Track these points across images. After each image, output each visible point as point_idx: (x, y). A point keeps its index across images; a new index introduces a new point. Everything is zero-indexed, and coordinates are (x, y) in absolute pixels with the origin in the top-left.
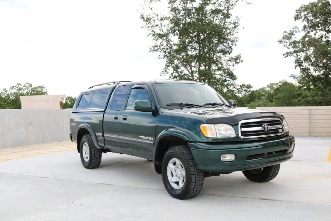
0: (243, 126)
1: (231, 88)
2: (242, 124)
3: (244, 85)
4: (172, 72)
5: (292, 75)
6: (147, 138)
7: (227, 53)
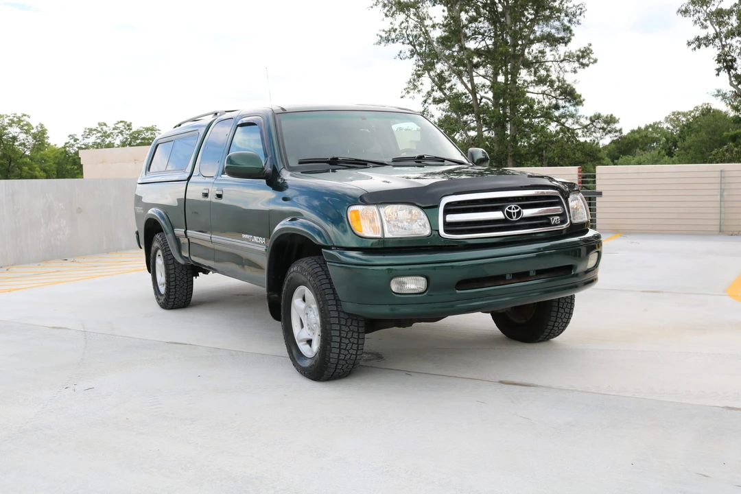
0: (451, 209)
1: (569, 123)
2: (448, 204)
3: (598, 117)
4: (430, 89)
5: (719, 91)
6: (256, 238)
7: (560, 42)
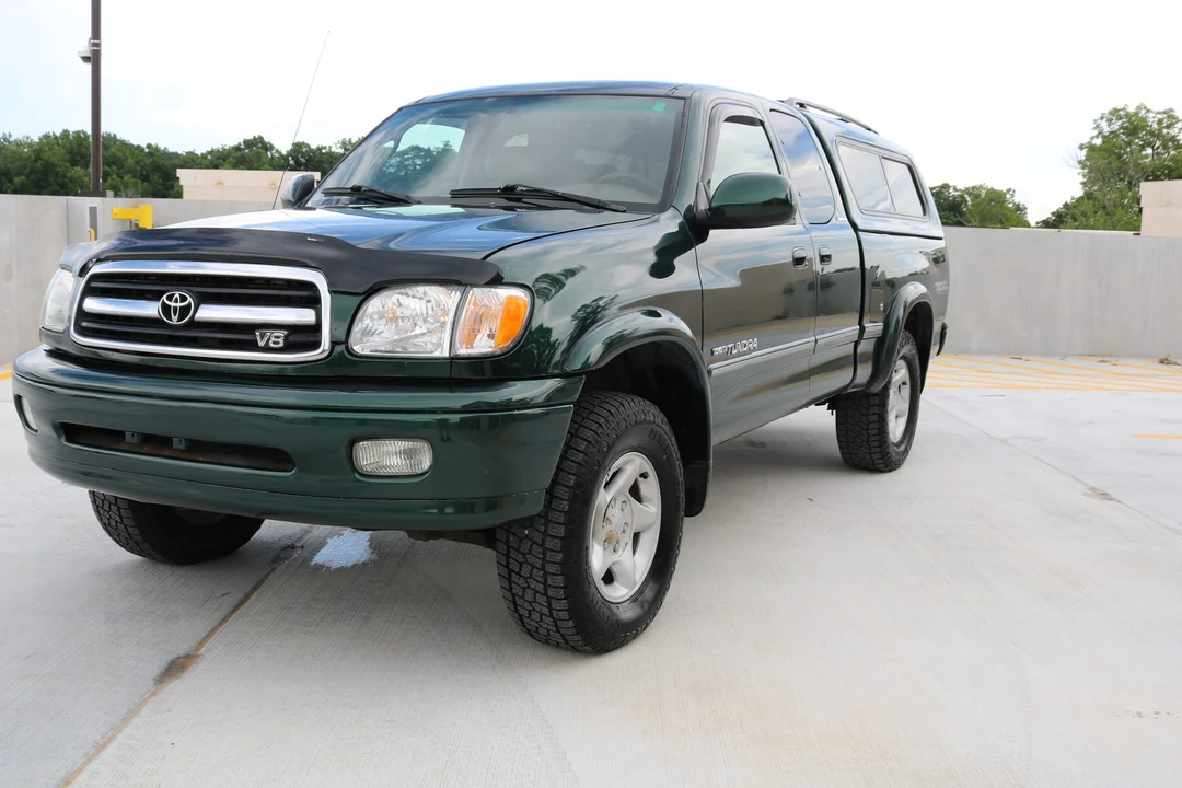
0: (97, 286)
2: (94, 278)
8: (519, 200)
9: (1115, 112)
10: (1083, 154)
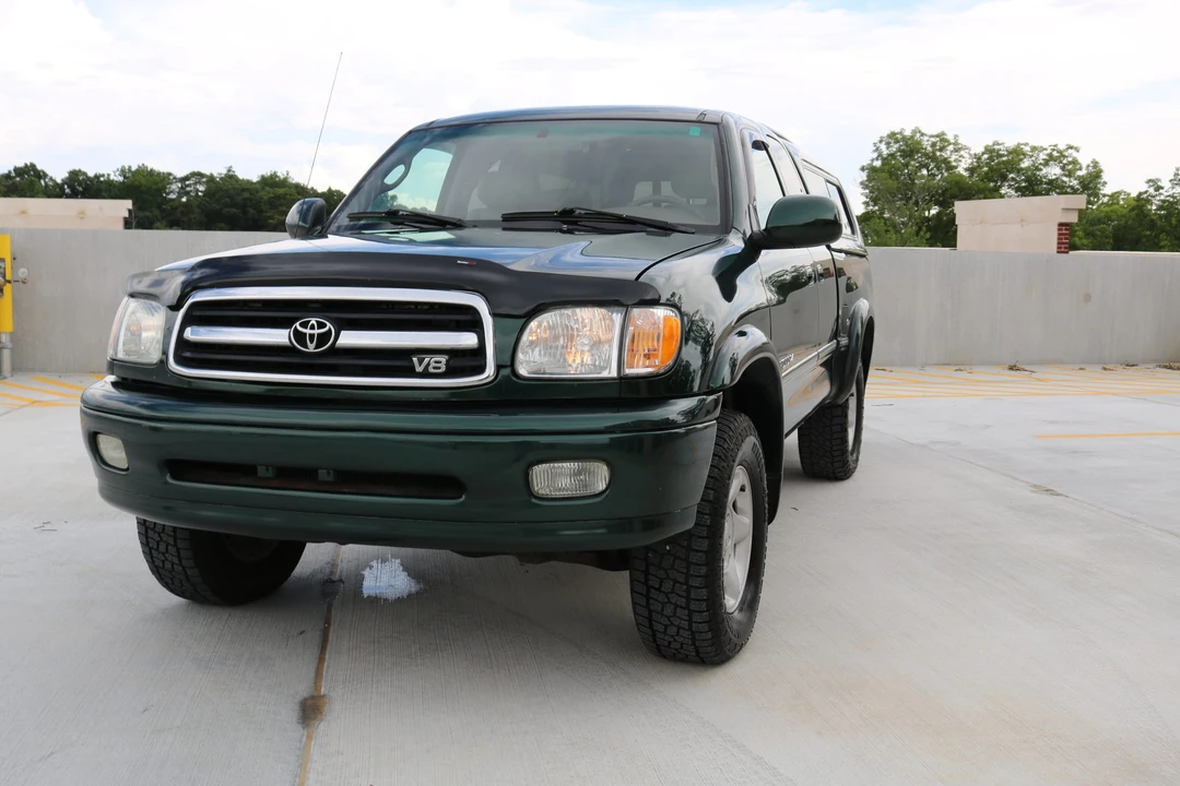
2: (195, 305)
8: (575, 223)
9: (892, 135)
10: (864, 176)
